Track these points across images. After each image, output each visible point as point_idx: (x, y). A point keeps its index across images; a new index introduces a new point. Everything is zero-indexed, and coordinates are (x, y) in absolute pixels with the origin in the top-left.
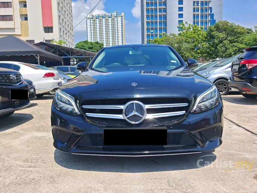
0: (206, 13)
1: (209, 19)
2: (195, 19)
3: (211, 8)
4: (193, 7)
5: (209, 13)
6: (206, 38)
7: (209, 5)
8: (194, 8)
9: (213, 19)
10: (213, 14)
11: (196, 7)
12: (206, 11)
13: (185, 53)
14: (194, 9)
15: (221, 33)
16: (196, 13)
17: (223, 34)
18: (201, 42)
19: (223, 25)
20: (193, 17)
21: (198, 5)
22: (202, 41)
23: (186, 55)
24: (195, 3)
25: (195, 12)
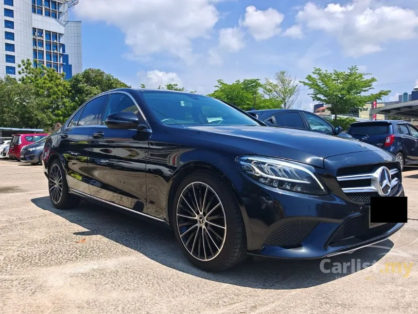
0: (56, 51)
1: (61, 62)
2: (36, 58)
3: (63, 46)
4: (32, 37)
5: (61, 52)
6: (70, 91)
7: (61, 40)
8: (33, 39)
9: (68, 63)
10: (67, 56)
11: (37, 38)
12: (55, 48)
13: (36, 112)
14: (35, 40)
15: (94, 87)
16: (39, 48)
17: (97, 88)
18: (62, 98)
19: (96, 76)
20: (34, 53)
21: (41, 36)
22: (63, 96)
23: (39, 117)
24: (36, 31)
25: (36, 46)
